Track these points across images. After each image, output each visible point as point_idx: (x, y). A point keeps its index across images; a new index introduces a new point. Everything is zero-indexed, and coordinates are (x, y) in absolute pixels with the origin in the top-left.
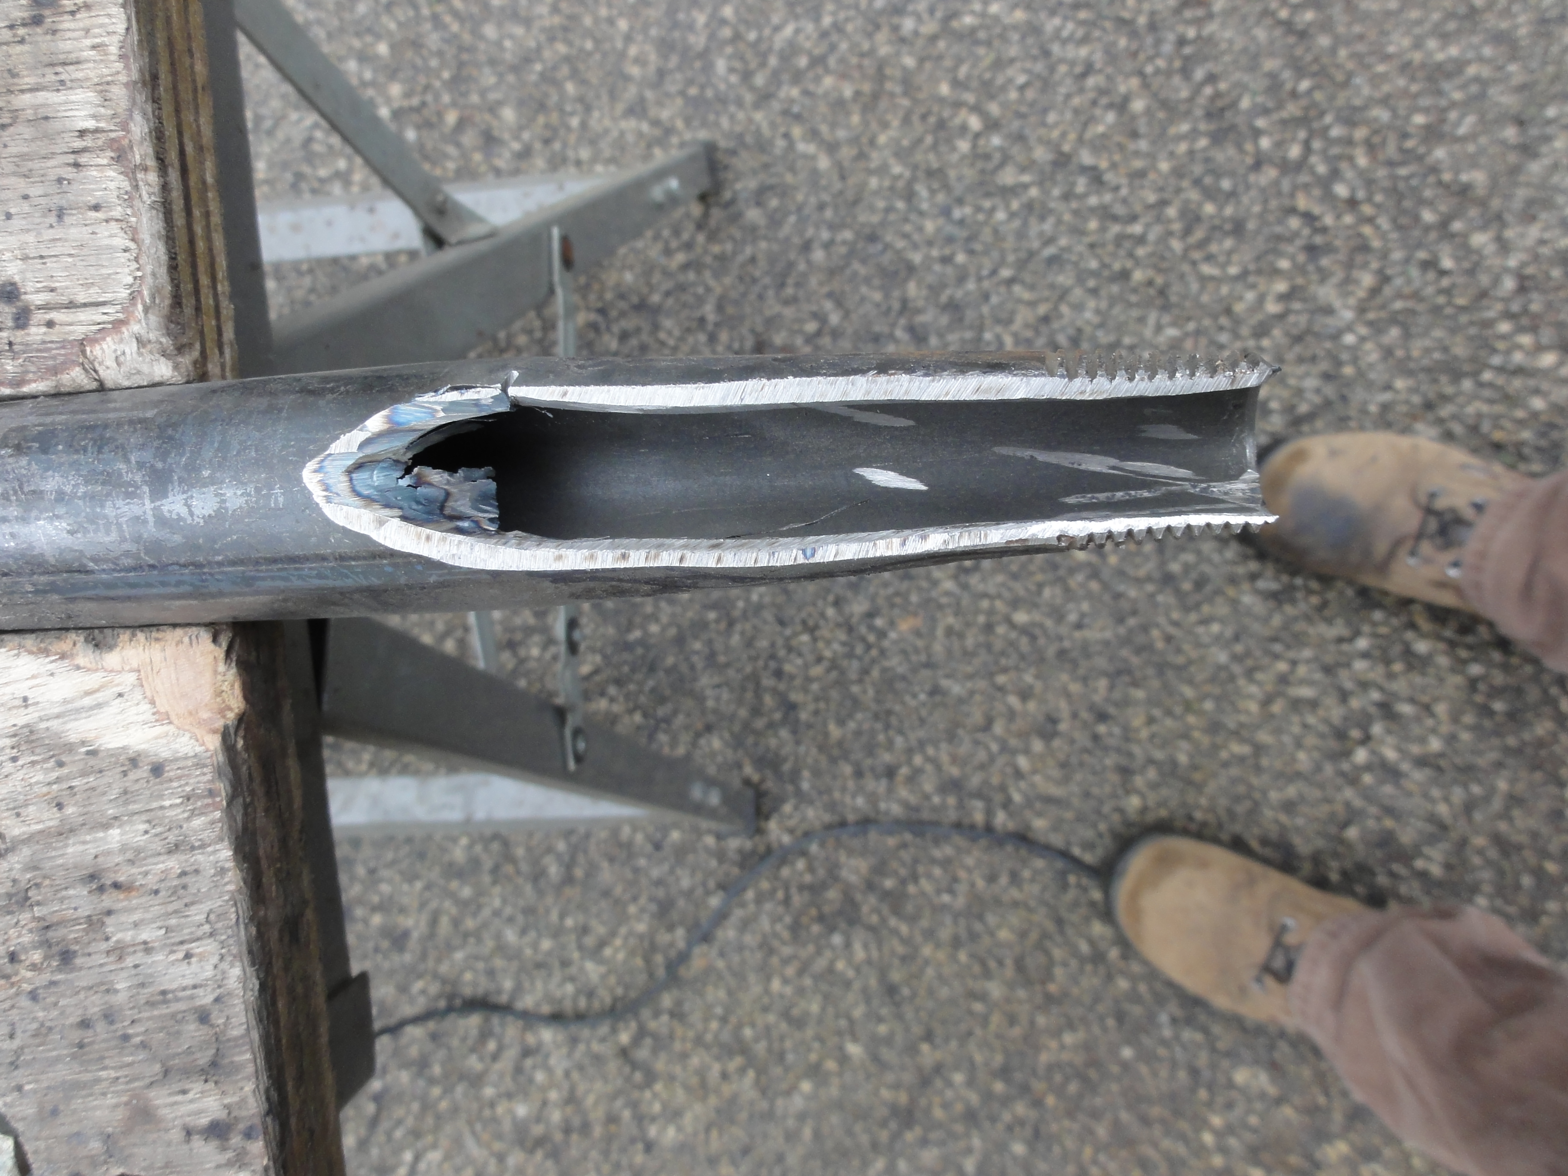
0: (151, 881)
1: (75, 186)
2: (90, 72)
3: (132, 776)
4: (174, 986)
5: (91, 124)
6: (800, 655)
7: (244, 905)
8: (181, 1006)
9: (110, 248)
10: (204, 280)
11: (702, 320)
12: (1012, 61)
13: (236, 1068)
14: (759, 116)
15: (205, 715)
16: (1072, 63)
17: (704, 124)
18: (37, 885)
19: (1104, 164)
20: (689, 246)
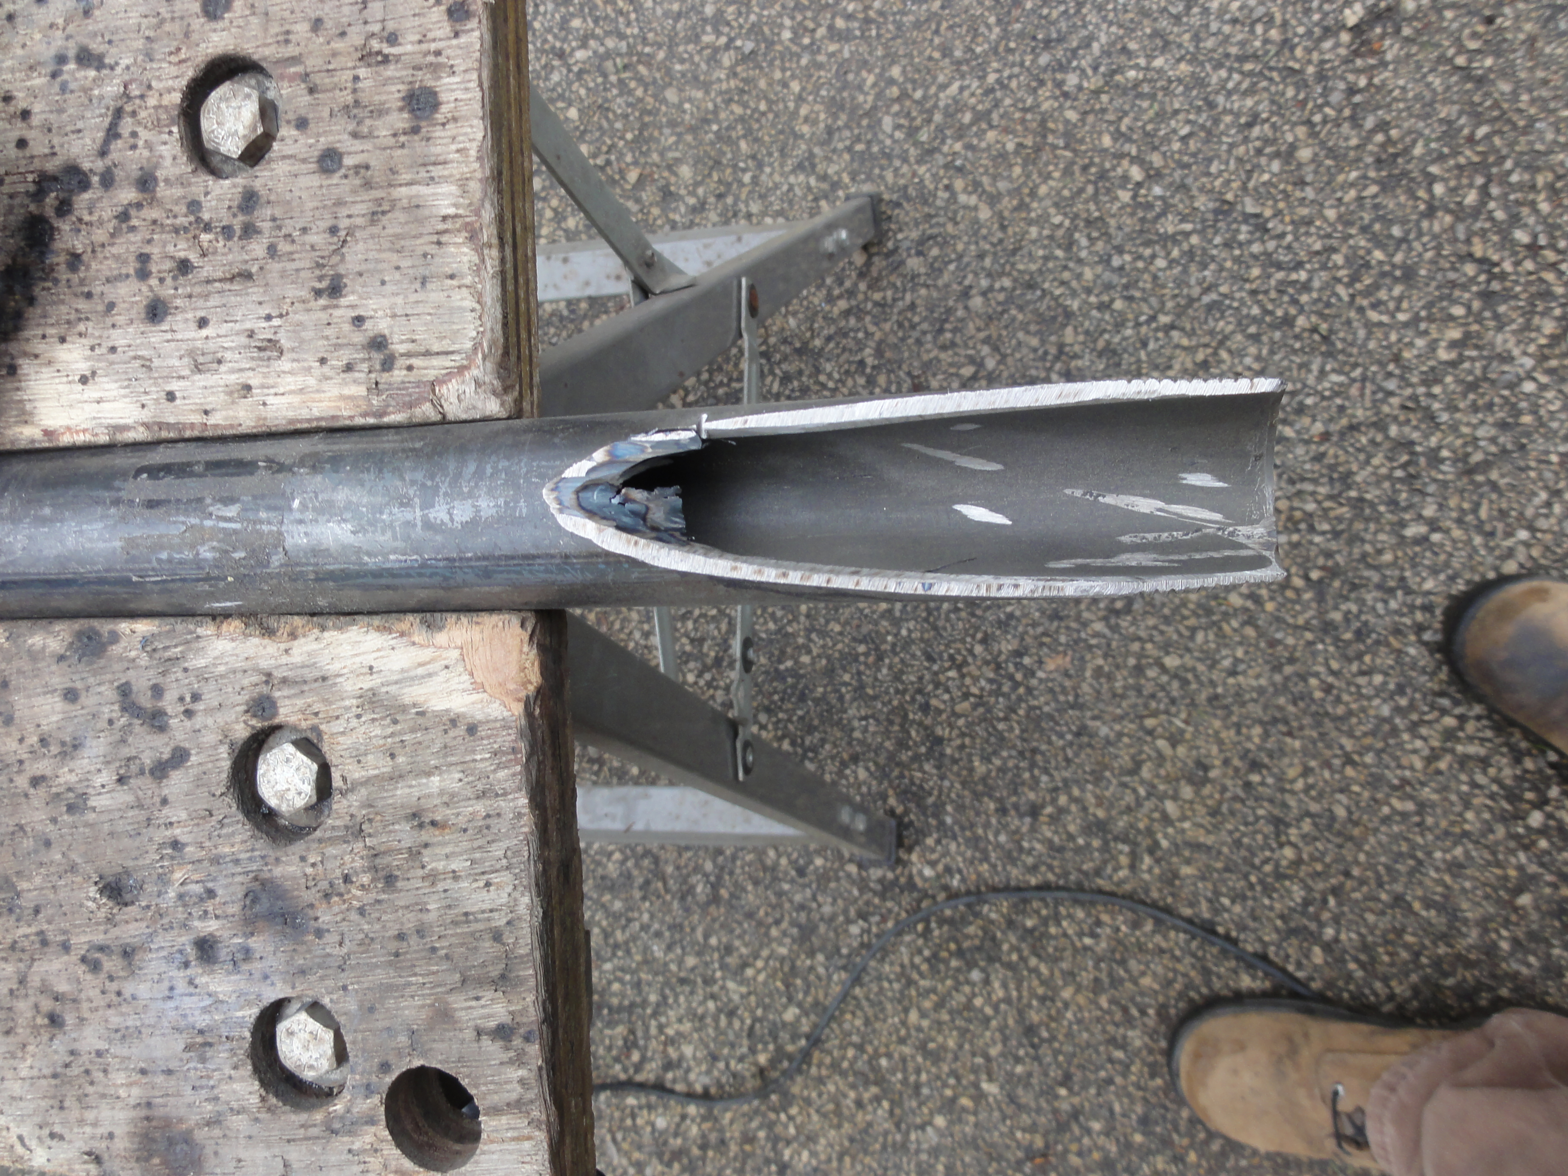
0: (462, 821)
1: (437, 260)
2: (454, 170)
3: (451, 734)
4: (475, 909)
5: (452, 211)
6: (947, 690)
7: (534, 846)
8: (480, 926)
9: (462, 309)
10: (524, 335)
11: (862, 363)
12: (1176, 112)
13: (521, 981)
14: (922, 170)
15: (512, 686)
16: (1237, 115)
17: (869, 178)
18: (370, 820)
19: (1268, 213)
20: (851, 293)
